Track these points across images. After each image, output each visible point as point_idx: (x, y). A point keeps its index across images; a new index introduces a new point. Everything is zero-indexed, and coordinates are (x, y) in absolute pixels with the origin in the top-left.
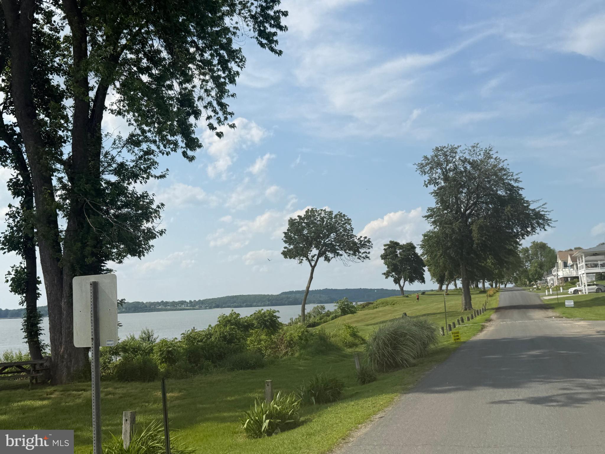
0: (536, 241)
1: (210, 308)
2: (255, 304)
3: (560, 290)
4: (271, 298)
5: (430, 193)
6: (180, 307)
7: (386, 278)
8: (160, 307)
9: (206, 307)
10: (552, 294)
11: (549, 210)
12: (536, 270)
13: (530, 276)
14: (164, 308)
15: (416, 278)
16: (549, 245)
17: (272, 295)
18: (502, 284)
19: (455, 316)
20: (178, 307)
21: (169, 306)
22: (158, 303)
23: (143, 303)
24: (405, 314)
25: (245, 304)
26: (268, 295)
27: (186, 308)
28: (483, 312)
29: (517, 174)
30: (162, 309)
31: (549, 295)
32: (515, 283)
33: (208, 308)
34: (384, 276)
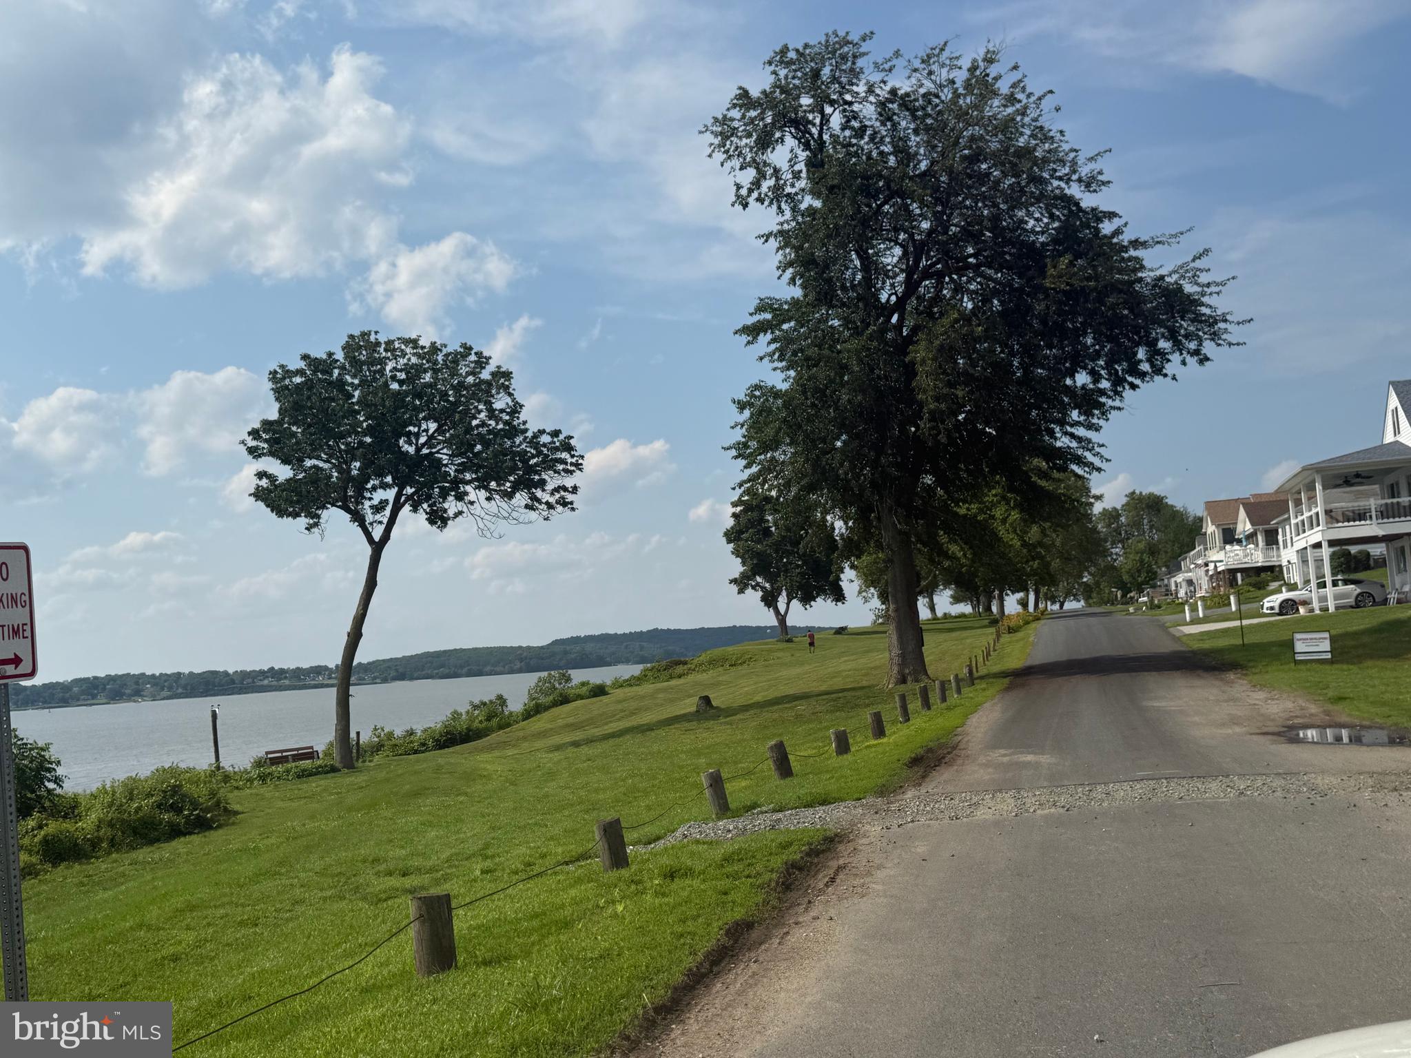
0: (1138, 492)
1: (385, 681)
2: (488, 668)
3: (1229, 604)
4: (525, 654)
5: (759, 237)
6: (314, 680)
7: (741, 591)
8: (266, 682)
9: (375, 678)
10: (1205, 616)
11: (1218, 280)
12: (1142, 561)
13: (1126, 578)
14: (275, 683)
15: (821, 591)
16: (1170, 501)
17: (529, 648)
18: (1053, 603)
19: (857, 706)
20: (309, 682)
21: (286, 678)
22: (262, 672)
23: (226, 673)
24: (706, 700)
25: (465, 670)
26: (520, 647)
27: (325, 682)
28: (959, 691)
29: (1091, 159)
30: (271, 686)
31: (1195, 621)
32: (1087, 599)
33: (378, 681)
34: (735, 588)
